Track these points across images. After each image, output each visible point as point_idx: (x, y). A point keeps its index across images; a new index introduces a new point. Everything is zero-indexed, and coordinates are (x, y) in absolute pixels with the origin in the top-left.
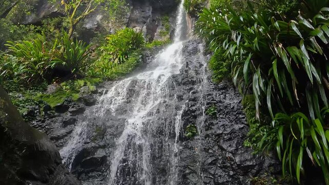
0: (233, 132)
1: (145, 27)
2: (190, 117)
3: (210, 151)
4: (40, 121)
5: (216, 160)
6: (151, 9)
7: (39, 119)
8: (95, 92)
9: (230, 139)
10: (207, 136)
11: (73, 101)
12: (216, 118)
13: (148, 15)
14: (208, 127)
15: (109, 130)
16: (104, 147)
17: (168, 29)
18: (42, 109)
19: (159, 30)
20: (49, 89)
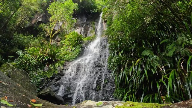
0: (111, 89)
1: (83, 29)
2: (98, 83)
3: (104, 95)
4: (46, 84)
5: (105, 98)
6: (86, 19)
7: (45, 83)
8: (63, 69)
9: (110, 92)
10: (103, 90)
11: (56, 75)
12: (107, 84)
13: (84, 22)
14: (104, 87)
15: (71, 88)
16: (70, 94)
17: (94, 29)
18: (45, 79)
19: (90, 30)
20: (45, 69)
